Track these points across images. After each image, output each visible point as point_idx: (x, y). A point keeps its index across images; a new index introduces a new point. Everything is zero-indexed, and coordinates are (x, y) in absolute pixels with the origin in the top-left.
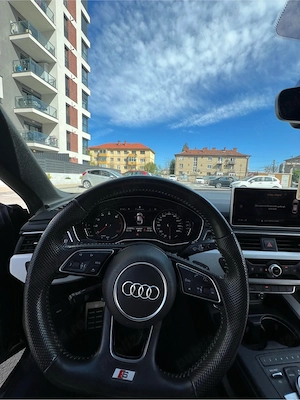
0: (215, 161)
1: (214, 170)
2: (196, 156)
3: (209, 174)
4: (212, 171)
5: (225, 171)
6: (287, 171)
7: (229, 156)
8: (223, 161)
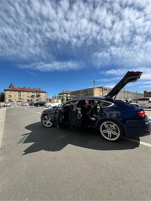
0: (31, 94)
1: (31, 98)
2: (20, 91)
3: (28, 100)
4: (30, 99)
5: (37, 98)
6: (60, 98)
7: (37, 92)
8: (35, 94)
